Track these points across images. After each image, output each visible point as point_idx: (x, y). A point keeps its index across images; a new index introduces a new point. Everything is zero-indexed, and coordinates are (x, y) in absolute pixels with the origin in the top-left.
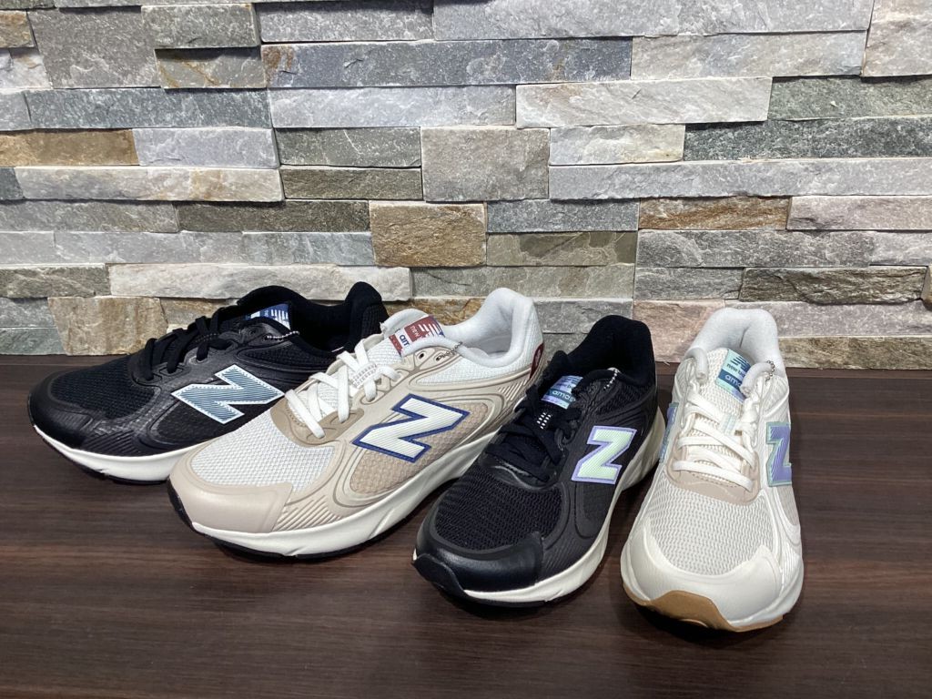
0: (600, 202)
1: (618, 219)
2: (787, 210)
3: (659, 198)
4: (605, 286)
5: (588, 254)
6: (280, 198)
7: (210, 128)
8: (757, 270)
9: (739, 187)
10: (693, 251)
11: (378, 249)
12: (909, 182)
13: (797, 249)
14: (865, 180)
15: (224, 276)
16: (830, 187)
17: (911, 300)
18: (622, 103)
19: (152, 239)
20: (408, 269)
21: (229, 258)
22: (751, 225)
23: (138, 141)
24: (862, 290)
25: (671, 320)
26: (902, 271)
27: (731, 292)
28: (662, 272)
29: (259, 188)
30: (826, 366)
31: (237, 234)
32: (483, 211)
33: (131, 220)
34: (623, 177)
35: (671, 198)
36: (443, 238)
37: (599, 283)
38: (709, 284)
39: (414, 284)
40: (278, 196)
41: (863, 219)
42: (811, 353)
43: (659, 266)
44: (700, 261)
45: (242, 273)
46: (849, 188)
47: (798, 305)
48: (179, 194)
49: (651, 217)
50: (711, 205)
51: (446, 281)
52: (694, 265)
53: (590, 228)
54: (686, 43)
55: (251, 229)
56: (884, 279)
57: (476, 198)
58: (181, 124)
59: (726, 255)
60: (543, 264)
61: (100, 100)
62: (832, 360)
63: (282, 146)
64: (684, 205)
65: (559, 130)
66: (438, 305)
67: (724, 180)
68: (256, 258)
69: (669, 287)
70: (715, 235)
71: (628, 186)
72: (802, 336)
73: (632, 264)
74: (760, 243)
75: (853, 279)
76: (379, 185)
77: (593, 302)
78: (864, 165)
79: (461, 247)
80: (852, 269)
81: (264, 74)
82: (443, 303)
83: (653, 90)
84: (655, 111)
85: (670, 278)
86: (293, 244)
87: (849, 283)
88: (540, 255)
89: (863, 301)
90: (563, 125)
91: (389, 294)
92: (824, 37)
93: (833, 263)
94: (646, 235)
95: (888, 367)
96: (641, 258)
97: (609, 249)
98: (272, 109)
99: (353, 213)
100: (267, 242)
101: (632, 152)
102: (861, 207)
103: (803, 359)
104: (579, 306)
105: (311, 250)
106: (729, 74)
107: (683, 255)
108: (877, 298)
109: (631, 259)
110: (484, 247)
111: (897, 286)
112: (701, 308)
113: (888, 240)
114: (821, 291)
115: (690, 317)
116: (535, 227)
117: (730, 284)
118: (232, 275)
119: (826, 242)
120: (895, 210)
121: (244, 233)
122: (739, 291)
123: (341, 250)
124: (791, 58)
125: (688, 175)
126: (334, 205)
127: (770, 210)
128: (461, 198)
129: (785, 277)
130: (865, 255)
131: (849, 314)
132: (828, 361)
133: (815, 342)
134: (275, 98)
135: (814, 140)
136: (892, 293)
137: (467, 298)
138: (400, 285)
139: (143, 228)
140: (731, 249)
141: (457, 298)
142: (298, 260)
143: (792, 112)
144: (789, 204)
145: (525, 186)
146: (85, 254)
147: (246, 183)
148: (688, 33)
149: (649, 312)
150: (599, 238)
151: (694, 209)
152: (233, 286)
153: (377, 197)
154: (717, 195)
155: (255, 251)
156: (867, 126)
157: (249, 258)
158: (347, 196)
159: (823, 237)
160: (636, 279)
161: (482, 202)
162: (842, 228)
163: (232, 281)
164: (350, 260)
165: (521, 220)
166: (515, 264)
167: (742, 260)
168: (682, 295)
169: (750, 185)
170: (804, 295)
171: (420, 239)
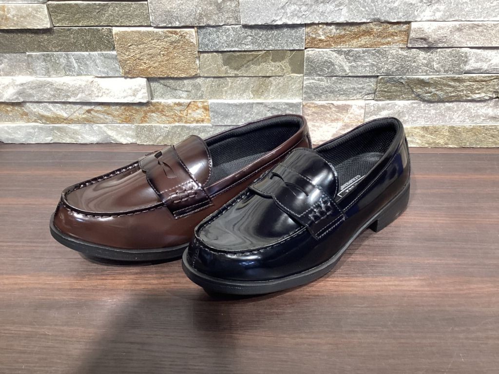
0: (277, 27)
1: (290, 40)
2: (407, 32)
3: (319, 24)
4: (283, 91)
5: (270, 67)
6: (48, 26)
8: (387, 78)
9: (374, 15)
10: (342, 63)
11: (123, 63)
12: (493, 11)
13: (414, 62)
14: (462, 10)
15: (17, 85)
16: (438, 15)
17: (491, 99)
20: (145, 79)
21: (21, 72)
22: (383, 44)
24: (458, 91)
25: (328, 115)
26: (486, 77)
27: (369, 94)
28: (322, 80)
29: (33, 18)
30: (433, 145)
31: (23, 54)
32: (194, 34)
34: (293, 7)
35: (327, 24)
36: (168, 55)
37: (279, 89)
38: (354, 89)
39: (151, 91)
40: (47, 24)
41: (460, 39)
42: (423, 136)
43: (320, 75)
44: (348, 71)
45: (29, 83)
46: (451, 16)
47: (415, 103)
49: (314, 39)
50: (355, 29)
51: (173, 89)
52: (344, 74)
53: (271, 48)
55: (33, 50)
56: (474, 83)
57: (188, 24)
59: (365, 67)
60: (240, 75)
62: (437, 142)
64: (337, 29)
66: (169, 106)
67: (363, 10)
68: (38, 72)
69: (327, 91)
70: (358, 52)
71: (296, 15)
72: (417, 125)
73: (302, 75)
74: (389, 57)
75: (452, 83)
76: (119, 14)
77: (275, 103)
79: (181, 63)
80: (452, 76)
82: (172, 104)
85: (327, 85)
86: (63, 61)
87: (450, 86)
88: (237, 69)
89: (459, 99)
91: (133, 98)
93: (439, 71)
94: (310, 52)
95: (474, 146)
96: (307, 70)
97: (285, 64)
99: (102, 37)
100: (45, 60)
102: (459, 30)
103: (418, 141)
104: (266, 106)
105: (76, 65)
107: (336, 67)
108: (469, 97)
109: (300, 71)
110: (197, 62)
111: (483, 88)
112: (349, 106)
113: (477, 55)
114: (430, 93)
115: (341, 113)
116: (232, 47)
117: (369, 88)
118: (22, 84)
119: (435, 56)
120: (482, 32)
121: (27, 53)
122: (374, 93)
123: (97, 65)
125: (339, 6)
126: (88, 30)
127: (396, 33)
128: (177, 24)
129: (406, 82)
130: (461, 66)
131: (449, 109)
132: (434, 142)
133: (425, 129)
136: (479, 93)
137: (189, 101)
138: (140, 90)
140: (369, 62)
141: (182, 101)
142: (68, 73)
144: (409, 28)
145: (223, 15)
147: (24, 14)
149: (314, 110)
150: (278, 55)
151: (343, 33)
152: (24, 92)
153: (118, 24)
154: (359, 21)
155: (37, 67)
157: (33, 72)
158: (97, 24)
159: (432, 53)
160: (304, 86)
161: (193, 27)
162: (446, 45)
163: (23, 88)
164: (104, 73)
165: (223, 41)
166: (220, 75)
167: (377, 70)
168: (336, 96)
169: (382, 14)
170: (419, 95)
171: (152, 56)
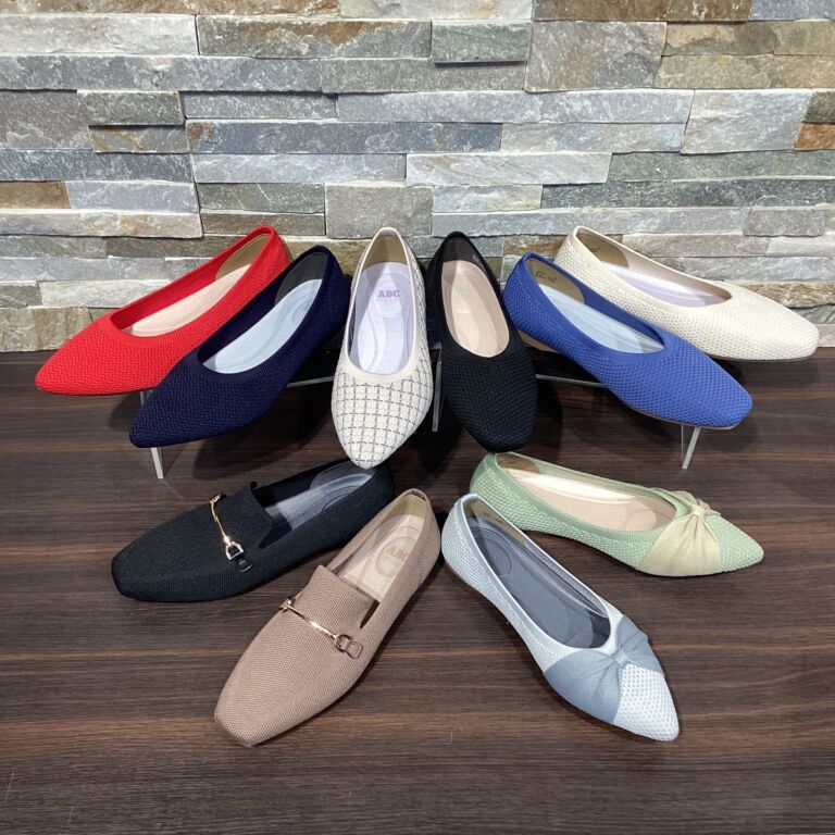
7: (137, 182)
18: (493, 169)
19: (82, 263)
23: (71, 190)
33: (62, 248)
48: (108, 231)
54: (545, 128)
58: (110, 177)
61: (35, 160)
63: (202, 195)
65: (441, 188)
78: (679, 213)
81: (188, 143)
83: (518, 161)
84: (519, 175)
90: (445, 185)
92: (653, 126)
98: (194, 168)
101: (500, 203)
106: (578, 150)
124: (627, 140)
134: (197, 160)
135: (642, 195)
139: (73, 255)
143: (626, 176)
146: (18, 274)
148: (547, 121)
156: (683, 187)
